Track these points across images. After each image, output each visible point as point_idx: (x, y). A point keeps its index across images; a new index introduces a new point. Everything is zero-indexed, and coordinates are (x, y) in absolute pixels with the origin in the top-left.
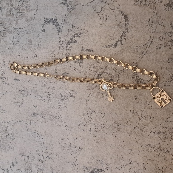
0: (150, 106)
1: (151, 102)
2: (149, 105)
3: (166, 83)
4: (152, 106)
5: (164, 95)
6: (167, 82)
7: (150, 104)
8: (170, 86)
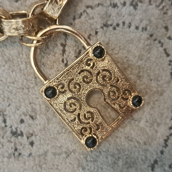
0: (24, 140)
1: (27, 119)
2: (15, 134)
3: (113, 12)
4: (32, 144)
5: (104, 77)
6: (115, 6)
7: (22, 128)
8: (133, 28)
